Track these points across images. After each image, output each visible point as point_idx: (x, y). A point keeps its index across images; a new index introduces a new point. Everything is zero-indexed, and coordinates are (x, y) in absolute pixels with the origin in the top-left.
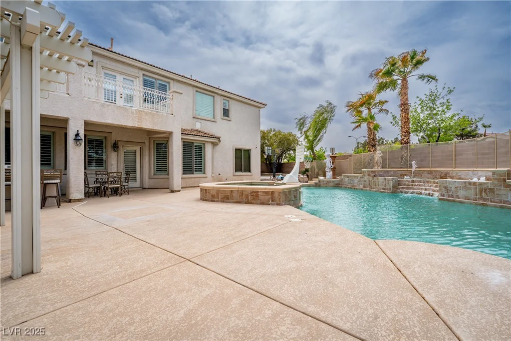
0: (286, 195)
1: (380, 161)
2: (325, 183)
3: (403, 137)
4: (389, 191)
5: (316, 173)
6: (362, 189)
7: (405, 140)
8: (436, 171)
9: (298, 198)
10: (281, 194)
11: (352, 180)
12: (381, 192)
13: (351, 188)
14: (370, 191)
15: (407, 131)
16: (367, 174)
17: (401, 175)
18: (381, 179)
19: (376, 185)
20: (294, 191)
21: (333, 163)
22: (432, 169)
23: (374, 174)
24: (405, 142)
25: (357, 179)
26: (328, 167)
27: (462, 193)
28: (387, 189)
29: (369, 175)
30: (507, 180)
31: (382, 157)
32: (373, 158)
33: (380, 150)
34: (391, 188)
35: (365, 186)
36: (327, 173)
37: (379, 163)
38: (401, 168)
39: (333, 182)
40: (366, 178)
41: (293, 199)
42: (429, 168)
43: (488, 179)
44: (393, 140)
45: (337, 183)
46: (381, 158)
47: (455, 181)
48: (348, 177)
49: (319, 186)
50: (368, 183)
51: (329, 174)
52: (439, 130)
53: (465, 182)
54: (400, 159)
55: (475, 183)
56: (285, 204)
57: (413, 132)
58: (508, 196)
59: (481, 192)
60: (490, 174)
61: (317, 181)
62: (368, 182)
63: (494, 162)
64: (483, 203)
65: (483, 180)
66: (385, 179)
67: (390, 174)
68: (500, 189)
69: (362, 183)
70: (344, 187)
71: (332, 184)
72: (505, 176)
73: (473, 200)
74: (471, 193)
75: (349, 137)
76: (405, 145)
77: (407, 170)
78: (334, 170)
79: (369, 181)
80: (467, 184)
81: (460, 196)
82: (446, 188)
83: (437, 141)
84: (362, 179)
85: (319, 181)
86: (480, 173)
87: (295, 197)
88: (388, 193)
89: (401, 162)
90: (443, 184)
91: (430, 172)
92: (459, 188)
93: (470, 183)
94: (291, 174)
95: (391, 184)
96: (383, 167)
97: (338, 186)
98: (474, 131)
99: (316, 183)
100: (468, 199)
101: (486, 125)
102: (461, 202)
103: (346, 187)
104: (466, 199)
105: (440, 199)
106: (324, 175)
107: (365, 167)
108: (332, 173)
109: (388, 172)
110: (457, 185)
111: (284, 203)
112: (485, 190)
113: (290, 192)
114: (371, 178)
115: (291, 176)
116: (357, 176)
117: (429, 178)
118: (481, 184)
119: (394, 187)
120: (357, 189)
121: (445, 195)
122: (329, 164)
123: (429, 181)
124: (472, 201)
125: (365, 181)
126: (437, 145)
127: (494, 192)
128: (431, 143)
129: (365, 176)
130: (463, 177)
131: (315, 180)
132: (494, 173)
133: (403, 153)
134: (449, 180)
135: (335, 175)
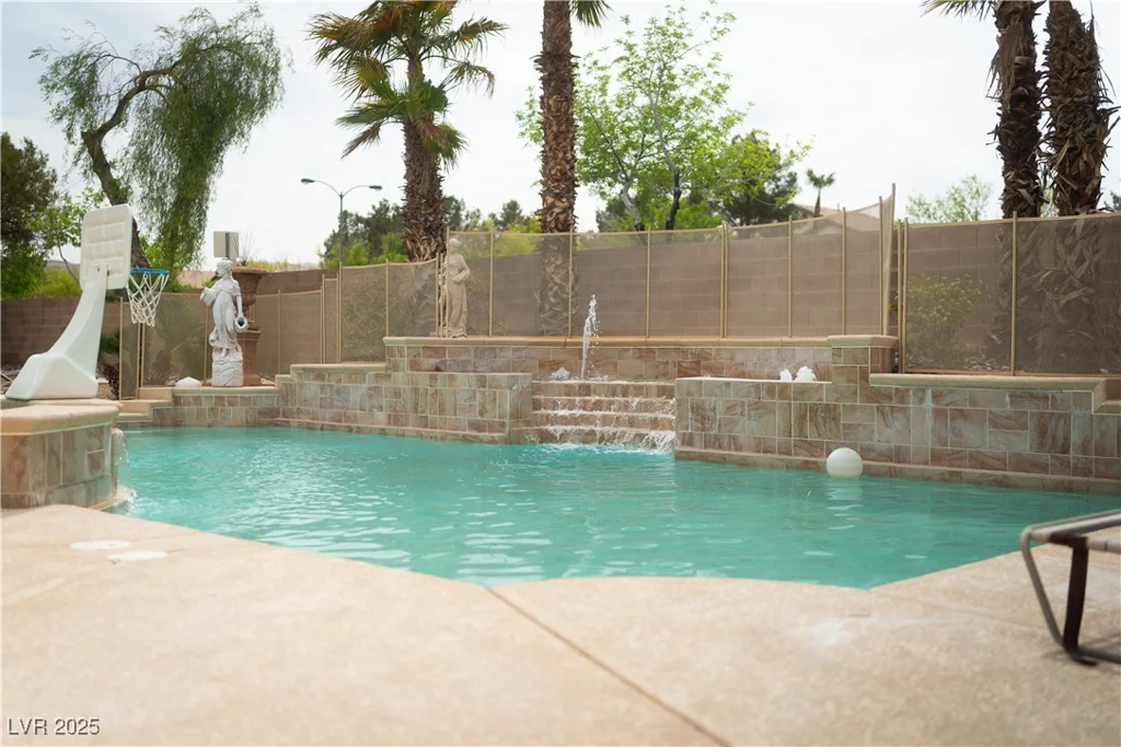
0: (53, 453)
1: (460, 299)
2: (206, 406)
3: (550, 200)
4: (496, 435)
5: (153, 359)
6: (383, 432)
7: (557, 210)
8: (665, 349)
9: (108, 472)
10: (27, 450)
11: (339, 392)
12: (465, 439)
13: (333, 428)
14: (420, 435)
15: (564, 173)
16: (405, 362)
17: (542, 365)
18: (465, 380)
19: (442, 411)
20: (90, 432)
21: (245, 305)
22: (651, 339)
23: (434, 361)
24: (557, 219)
25: (358, 383)
26: (224, 327)
27: (747, 428)
28: (491, 427)
29: (415, 366)
30: (872, 376)
31: (467, 283)
32: (431, 287)
33: (460, 249)
34: (507, 421)
35: (395, 419)
36: (216, 357)
37: (456, 312)
38: (541, 334)
39: (246, 400)
40: (401, 378)
41: (87, 476)
42: (643, 333)
43: (821, 374)
44: (499, 212)
45: (264, 404)
46: (463, 288)
47: (728, 384)
48: (319, 375)
49: (177, 424)
50: (409, 406)
51: (227, 364)
52: (677, 179)
53: (757, 386)
54: (537, 296)
55: (785, 386)
56: (47, 503)
57: (587, 180)
58: (873, 431)
59: (801, 419)
60: (826, 356)
61: (168, 399)
62: (409, 396)
63: (840, 311)
64: (806, 462)
65: (806, 375)
66: (482, 382)
67: (499, 362)
68: (853, 408)
69: (384, 401)
70: (300, 425)
71: (237, 413)
72: (866, 362)
73: (780, 453)
74: (772, 427)
75: (305, 181)
76: (557, 234)
77: (565, 344)
78: (248, 341)
79: (416, 390)
80: (763, 393)
81: (741, 441)
82: (698, 409)
83: (670, 225)
84: (384, 385)
85: (177, 400)
86: (800, 354)
87: (96, 463)
88: (493, 441)
89: (541, 309)
90: (689, 394)
91: (646, 353)
92: (739, 410)
93: (771, 390)
94: (58, 350)
95: (507, 401)
96: (470, 331)
97: (269, 421)
98: (783, 193)
99: (158, 412)
100: (765, 452)
101: (817, 174)
102: (744, 464)
103: (310, 427)
104: (759, 452)
105: (679, 457)
106: (202, 370)
107: (398, 331)
108: (239, 356)
109: (492, 349)
110: (732, 398)
111: (40, 497)
112: (814, 409)
113: (70, 436)
114: (422, 378)
115: (58, 362)
116: (363, 372)
117: (639, 377)
118: (803, 390)
119: (517, 415)
120: (359, 431)
121: (697, 439)
122: (230, 313)
123: (641, 387)
124: (776, 456)
125: (397, 394)
126: (669, 239)
127: (836, 419)
128: (648, 231)
129: (396, 368)
130: (749, 368)
131: (152, 398)
132: (837, 352)
133: (550, 269)
134: (708, 378)
135: (255, 366)
